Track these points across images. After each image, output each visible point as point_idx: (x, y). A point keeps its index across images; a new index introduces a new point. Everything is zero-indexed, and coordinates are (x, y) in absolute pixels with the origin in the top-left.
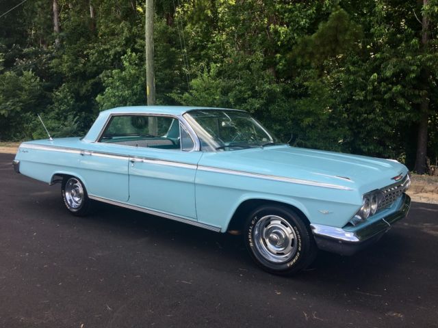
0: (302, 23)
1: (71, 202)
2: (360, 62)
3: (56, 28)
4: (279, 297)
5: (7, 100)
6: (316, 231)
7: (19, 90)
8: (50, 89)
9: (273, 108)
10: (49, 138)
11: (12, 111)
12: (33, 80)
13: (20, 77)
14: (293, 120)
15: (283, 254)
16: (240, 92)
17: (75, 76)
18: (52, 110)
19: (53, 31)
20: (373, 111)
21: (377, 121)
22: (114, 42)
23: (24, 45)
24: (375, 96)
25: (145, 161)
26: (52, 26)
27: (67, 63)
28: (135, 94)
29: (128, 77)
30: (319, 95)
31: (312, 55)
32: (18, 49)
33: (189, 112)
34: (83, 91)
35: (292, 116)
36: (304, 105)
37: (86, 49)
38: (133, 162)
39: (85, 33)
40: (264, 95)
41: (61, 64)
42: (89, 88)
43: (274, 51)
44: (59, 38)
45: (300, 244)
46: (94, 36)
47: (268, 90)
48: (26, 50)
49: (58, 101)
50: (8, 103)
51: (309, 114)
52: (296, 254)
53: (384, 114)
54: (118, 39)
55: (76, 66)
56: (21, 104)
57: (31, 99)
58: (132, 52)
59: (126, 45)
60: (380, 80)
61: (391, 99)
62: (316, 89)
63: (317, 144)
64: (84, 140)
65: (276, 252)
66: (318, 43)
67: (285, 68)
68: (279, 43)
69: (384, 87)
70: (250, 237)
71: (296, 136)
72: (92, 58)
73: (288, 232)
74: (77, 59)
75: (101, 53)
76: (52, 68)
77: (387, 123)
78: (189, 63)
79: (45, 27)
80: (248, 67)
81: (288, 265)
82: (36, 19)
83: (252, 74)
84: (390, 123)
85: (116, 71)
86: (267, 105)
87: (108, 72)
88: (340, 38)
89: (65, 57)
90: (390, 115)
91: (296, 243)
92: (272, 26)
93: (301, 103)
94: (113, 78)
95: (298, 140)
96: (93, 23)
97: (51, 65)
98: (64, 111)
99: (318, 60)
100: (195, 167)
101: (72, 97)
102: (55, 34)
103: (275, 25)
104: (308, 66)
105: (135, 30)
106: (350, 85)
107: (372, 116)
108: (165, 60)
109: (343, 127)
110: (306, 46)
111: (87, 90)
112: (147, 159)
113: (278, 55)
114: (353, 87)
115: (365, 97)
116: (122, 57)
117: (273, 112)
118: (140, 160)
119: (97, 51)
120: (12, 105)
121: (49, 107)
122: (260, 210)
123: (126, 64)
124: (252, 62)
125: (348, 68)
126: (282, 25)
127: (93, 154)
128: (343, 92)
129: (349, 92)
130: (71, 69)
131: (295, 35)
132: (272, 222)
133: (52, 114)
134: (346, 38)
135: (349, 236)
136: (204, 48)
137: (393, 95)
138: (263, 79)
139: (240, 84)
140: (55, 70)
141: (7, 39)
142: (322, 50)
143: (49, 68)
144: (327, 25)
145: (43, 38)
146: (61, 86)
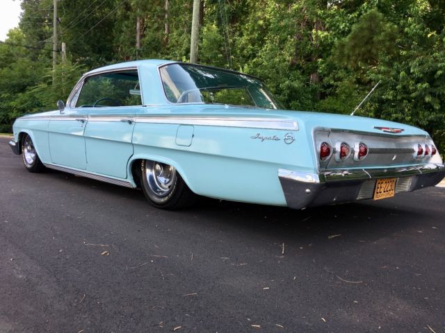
0: (342, 27)
3: (138, 45)
19: (135, 48)
20: (402, 110)
24: (404, 96)
26: (135, 43)
31: (349, 57)
32: (104, 62)
66: (352, 44)
67: (326, 72)
79: (129, 43)
84: (420, 123)
88: (375, 39)
90: (421, 116)
96: (166, 38)
107: (400, 116)
110: (344, 48)
113: (320, 60)
134: (381, 39)
142: (357, 52)
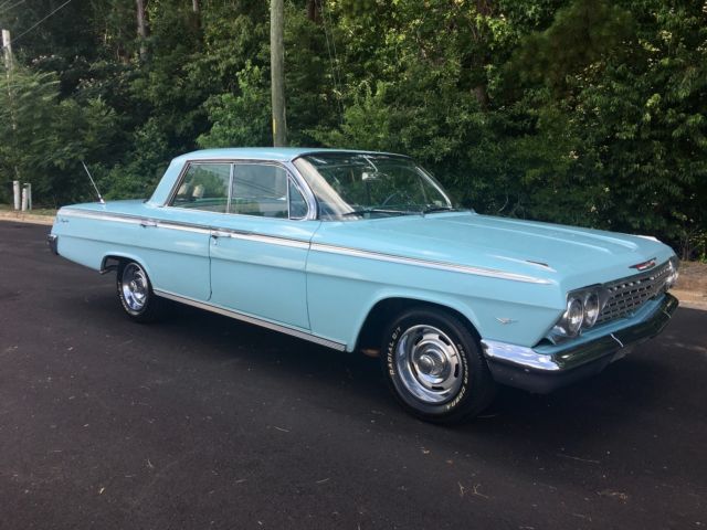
0: (530, 13)
1: (132, 302)
2: (630, 75)
3: (140, 30)
4: (426, 458)
5: (64, 143)
6: (490, 352)
7: (84, 128)
8: (130, 127)
9: (476, 153)
10: (98, 200)
11: (71, 160)
12: (104, 113)
13: (84, 109)
14: (509, 173)
15: (441, 389)
16: (421, 127)
17: (168, 106)
18: (133, 159)
19: (136, 36)
20: (650, 158)
21: (657, 175)
22: (226, 49)
23: (91, 57)
24: (654, 133)
25: (233, 235)
26: (135, 26)
27: (155, 84)
28: (257, 133)
29: (245, 106)
30: (554, 130)
31: (545, 64)
32: (83, 64)
33: (304, 156)
34: (180, 129)
35: (507, 165)
36: (528, 148)
37: (186, 62)
38: (215, 237)
39: (183, 37)
40: (460, 131)
41: (146, 87)
42: (189, 124)
43: (483, 59)
44: (145, 45)
45: (466, 373)
46: (197, 41)
47: (467, 124)
48: (95, 66)
49: (142, 144)
50: (66, 149)
51: (535, 162)
52: (460, 390)
53: (671, 164)
54: (233, 45)
55: (170, 88)
56: (85, 150)
57: (100, 142)
58: (253, 65)
59: (245, 54)
60: (665, 106)
61: (682, 138)
62: (549, 120)
63: (550, 213)
64: (149, 203)
65: (430, 386)
66: (555, 44)
67: (501, 89)
68: (492, 46)
69: (672, 117)
70: (390, 359)
71: (513, 200)
72: (193, 76)
73: (449, 353)
74: (171, 78)
75: (206, 67)
76: (134, 93)
77: (674, 180)
78: (344, 81)
79: (124, 27)
80: (433, 85)
81: (448, 407)
82: (111, 16)
83: (440, 96)
85: (228, 95)
86: (463, 147)
87: (216, 97)
88: (593, 33)
89: (153, 76)
90: (681, 167)
91: (461, 370)
92: (479, 18)
93: (522, 145)
94: (223, 107)
95: (518, 207)
96: (197, 19)
97: (132, 89)
98: (151, 160)
99: (557, 72)
100: (306, 246)
101: (164, 139)
102: (139, 39)
103: (484, 16)
104: (540, 83)
105: (259, 29)
106: (610, 114)
107: (648, 167)
108: (304, 77)
109: (595, 185)
110: (536, 50)
111: (186, 128)
112: (238, 232)
113: (490, 67)
114: (615, 117)
115: (638, 133)
116: (238, 74)
117: (474, 160)
118: (226, 234)
119: (199, 65)
120: (73, 151)
121: (129, 154)
122: (407, 315)
123: (243, 84)
124: (441, 76)
125: (609, 85)
126: (496, 14)
127: (159, 225)
128: (600, 126)
129: (609, 126)
130: (162, 95)
131: (519, 32)
132: (425, 337)
133: (134, 165)
134: (603, 34)
135: (544, 362)
136: (368, 55)
137: (687, 132)
138: (459, 106)
139: (420, 114)
140: (138, 97)
141: (67, 49)
142: (561, 56)
143: (129, 94)
144: (570, 13)
145: (121, 45)
146: (146, 120)
